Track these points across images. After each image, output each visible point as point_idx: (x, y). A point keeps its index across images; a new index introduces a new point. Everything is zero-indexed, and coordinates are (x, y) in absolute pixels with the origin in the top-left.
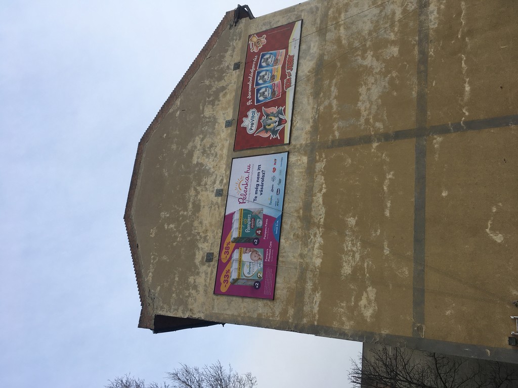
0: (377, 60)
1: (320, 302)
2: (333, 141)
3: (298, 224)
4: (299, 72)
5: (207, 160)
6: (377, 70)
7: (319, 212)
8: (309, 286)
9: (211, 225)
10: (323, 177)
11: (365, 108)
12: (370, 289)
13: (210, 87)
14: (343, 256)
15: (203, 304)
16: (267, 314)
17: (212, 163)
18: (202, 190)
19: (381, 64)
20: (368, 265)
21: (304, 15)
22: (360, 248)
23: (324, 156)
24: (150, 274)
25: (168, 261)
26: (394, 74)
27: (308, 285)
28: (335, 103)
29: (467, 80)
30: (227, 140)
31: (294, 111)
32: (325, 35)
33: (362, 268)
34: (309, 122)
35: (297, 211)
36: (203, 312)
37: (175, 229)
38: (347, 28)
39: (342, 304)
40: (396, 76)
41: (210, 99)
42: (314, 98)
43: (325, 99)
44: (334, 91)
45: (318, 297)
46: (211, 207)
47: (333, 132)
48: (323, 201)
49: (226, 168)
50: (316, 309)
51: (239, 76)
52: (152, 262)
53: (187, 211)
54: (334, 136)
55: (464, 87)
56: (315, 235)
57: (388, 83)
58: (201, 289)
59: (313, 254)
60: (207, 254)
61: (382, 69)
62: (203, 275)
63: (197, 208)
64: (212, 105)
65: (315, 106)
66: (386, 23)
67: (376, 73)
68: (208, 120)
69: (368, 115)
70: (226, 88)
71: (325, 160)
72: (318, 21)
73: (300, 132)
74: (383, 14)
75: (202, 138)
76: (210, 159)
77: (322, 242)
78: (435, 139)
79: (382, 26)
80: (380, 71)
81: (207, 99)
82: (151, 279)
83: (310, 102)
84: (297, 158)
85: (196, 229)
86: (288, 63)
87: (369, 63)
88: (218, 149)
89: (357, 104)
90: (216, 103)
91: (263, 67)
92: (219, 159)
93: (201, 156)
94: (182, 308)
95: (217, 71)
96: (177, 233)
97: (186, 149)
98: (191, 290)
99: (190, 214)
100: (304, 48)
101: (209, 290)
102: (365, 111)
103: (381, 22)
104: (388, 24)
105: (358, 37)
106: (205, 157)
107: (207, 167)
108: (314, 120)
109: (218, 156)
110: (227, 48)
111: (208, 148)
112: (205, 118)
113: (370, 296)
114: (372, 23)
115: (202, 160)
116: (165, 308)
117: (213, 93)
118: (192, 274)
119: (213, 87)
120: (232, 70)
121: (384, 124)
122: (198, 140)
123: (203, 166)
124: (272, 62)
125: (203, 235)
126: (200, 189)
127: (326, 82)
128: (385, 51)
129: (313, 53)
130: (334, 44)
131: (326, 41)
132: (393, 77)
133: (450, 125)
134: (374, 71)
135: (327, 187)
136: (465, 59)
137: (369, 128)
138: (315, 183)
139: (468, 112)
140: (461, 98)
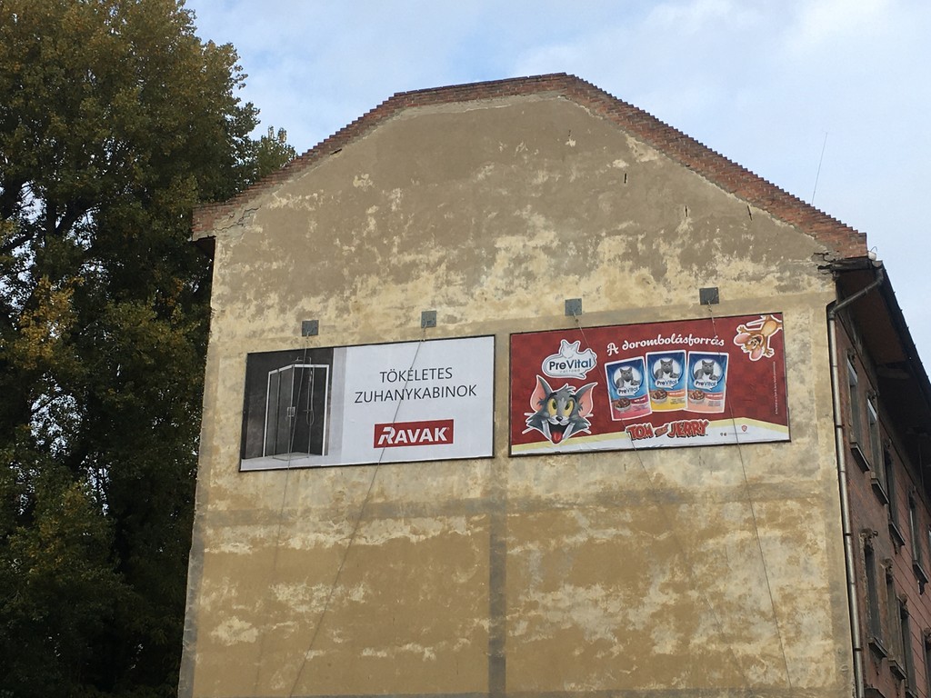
0: (654, 616)
1: (236, 553)
2: (503, 545)
3: (359, 497)
4: (662, 452)
5: (501, 273)
6: (632, 618)
7: (376, 535)
8: (260, 532)
9: (367, 317)
10: (437, 533)
11: (559, 600)
12: (255, 632)
13: (671, 235)
14: (305, 585)
16: (219, 463)
17: (492, 289)
18: (437, 278)
19: (644, 623)
20: (288, 627)
21: (801, 443)
22: (315, 611)
23: (478, 530)
24: (284, 201)
25: (308, 236)
26: (617, 650)
27: (262, 530)
28: (581, 538)
30: (537, 312)
31: (578, 456)
32: (740, 499)
33: (284, 618)
34: (548, 491)
35: (382, 493)
37: (365, 234)
38: (742, 545)
39: (233, 591)
40: (612, 654)
41: (639, 245)
42: (598, 496)
43: (592, 517)
44: (604, 535)
45: (243, 549)
46: (402, 309)
47: (521, 543)
48: (397, 540)
49: (478, 323)
50: (227, 548)
51: (683, 306)
52: (307, 197)
53: (400, 252)
54: (513, 545)
56: (339, 532)
57: (600, 639)
59: (308, 531)
60: (317, 322)
61: (634, 624)
63: (403, 275)
64: (624, 254)
65: (579, 500)
66: (732, 627)
67: (627, 614)
68: (591, 251)
69: (544, 606)
70: (658, 280)
71: (470, 534)
72: (778, 479)
73: (532, 475)
74: (756, 619)
75: (550, 248)
76: (500, 281)
77: (328, 546)
79: (727, 619)
80: (630, 622)
81: (640, 237)
82: (276, 206)
83: (592, 487)
84: (479, 476)
85: (362, 284)
86: (688, 424)
87: (650, 598)
88: (521, 294)
89: (571, 584)
90: (627, 262)
91: (692, 365)
92: (497, 302)
93: (510, 255)
94: (225, 293)
95: (709, 247)
96: (357, 242)
97: (532, 212)
98: (255, 302)
99: (392, 262)
100: (717, 455)
101: (255, 341)
102: (553, 600)
103: (737, 617)
104: (729, 631)
105: (714, 571)
106: (507, 266)
107: (484, 277)
108: (551, 500)
109: (505, 298)
110: (764, 259)
111: (527, 268)
112: (597, 244)
113: (244, 634)
114: (740, 597)
115: (502, 261)
116: (226, 254)
117: (654, 247)
118: (283, 298)
119: (670, 245)
120: (701, 287)
121: (521, 637)
122: (548, 237)
123: (489, 267)
124: (698, 386)
125: (350, 304)
126: (441, 272)
127: (628, 514)
128: (669, 629)
129: (701, 477)
130: (710, 521)
131: (723, 503)
132: (612, 646)
134: (630, 610)
135: (418, 543)
137: (519, 611)
138: (430, 520)
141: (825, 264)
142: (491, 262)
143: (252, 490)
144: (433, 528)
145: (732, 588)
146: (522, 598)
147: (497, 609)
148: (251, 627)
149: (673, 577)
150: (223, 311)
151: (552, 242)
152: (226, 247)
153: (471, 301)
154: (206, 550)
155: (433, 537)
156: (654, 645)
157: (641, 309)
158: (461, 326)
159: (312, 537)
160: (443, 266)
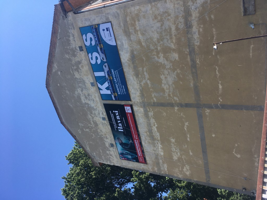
0: (167, 60)
1: (167, 167)
2: (154, 103)
5: (90, 102)
7: (157, 134)
9: (107, 132)
11: (167, 88)
13: (70, 60)
14: (172, 153)
16: (146, 168)
17: (94, 104)
18: (95, 117)
20: (184, 158)
21: (110, 18)
22: (179, 151)
23: (151, 109)
25: (93, 144)
26: (179, 71)
27: (160, 161)
28: (149, 82)
29: (220, 82)
30: (96, 93)
31: (127, 83)
32: (129, 36)
33: (182, 158)
35: (146, 132)
36: (119, 164)
37: (90, 132)
39: (176, 169)
40: (180, 73)
41: (75, 68)
42: (137, 77)
43: (142, 79)
44: (147, 75)
45: (165, 165)
46: (103, 125)
47: (153, 98)
48: (157, 130)
49: (102, 108)
50: (166, 169)
53: (91, 124)
54: (154, 100)
55: (219, 86)
56: (157, 143)
57: (176, 76)
58: (114, 156)
60: (110, 144)
62: (112, 151)
63: (96, 124)
65: (139, 82)
68: (79, 80)
69: (169, 92)
70: (81, 63)
71: (153, 111)
73: (134, 95)
74: (164, 27)
76: (92, 102)
77: (162, 146)
78: (206, 110)
79: (165, 37)
80: (170, 67)
81: (73, 68)
82: (89, 149)
83: (135, 79)
84: (138, 108)
85: (100, 133)
87: (162, 61)
88: (93, 97)
89: (162, 85)
90: (79, 71)
92: (96, 103)
93: (85, 100)
94: (109, 162)
95: (70, 50)
96: (92, 133)
97: (75, 94)
98: (110, 156)
99: (94, 126)
100: (119, 44)
101: (118, 157)
102: (167, 90)
103: (164, 34)
104: (169, 36)
105: (151, 42)
107: (92, 106)
108: (140, 90)
109: (95, 101)
110: (68, 34)
112: (77, 79)
113: (187, 168)
114: (158, 33)
115: (87, 101)
117: (74, 64)
118: (107, 150)
119: (72, 60)
120: (79, 51)
121: (178, 99)
122: (79, 90)
123: (89, 105)
125: (105, 136)
127: (140, 69)
128: (170, 55)
129: (126, 48)
130: (137, 44)
131: (132, 41)
132: (178, 73)
133: (213, 104)
134: (167, 67)
135: (157, 125)
136: (218, 69)
137: (171, 99)
138: (151, 121)
139: (222, 100)
140: (217, 92)
141: (65, 16)
142: (88, 104)
143: (151, 162)
144: (153, 121)
145: (156, 36)
146: (168, 98)
147: (172, 105)
148: (185, 166)
149: (155, 55)
150: (113, 163)
151: (80, 90)
152: (100, 161)
153: (98, 109)
154: (167, 174)
155: (155, 121)
156: (176, 60)
157: (88, 67)
158: (103, 111)
159: (160, 150)
160: (92, 115)
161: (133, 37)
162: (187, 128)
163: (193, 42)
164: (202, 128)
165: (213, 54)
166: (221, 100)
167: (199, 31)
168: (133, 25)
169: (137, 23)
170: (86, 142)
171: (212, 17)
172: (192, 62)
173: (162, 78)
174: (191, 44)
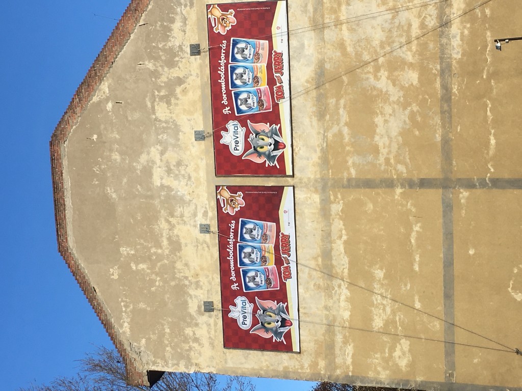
0: (394, 85)
1: (353, 354)
2: (349, 180)
3: (317, 274)
4: (292, 79)
5: (176, 182)
6: (395, 98)
7: (342, 263)
8: (339, 338)
9: (202, 269)
10: (341, 222)
11: (384, 144)
12: (403, 341)
13: (155, 74)
14: (373, 309)
15: (212, 358)
16: (294, 366)
17: (186, 188)
18: (178, 223)
19: (399, 91)
20: (400, 319)
22: (390, 302)
23: (339, 196)
25: (149, 309)
26: (415, 108)
27: (338, 337)
28: (346, 130)
29: (493, 131)
30: (202, 159)
31: (294, 132)
32: (322, 31)
33: (394, 322)
34: (315, 151)
35: (315, 259)
36: (213, 367)
37: (149, 271)
38: (352, 30)
39: (376, 356)
40: (418, 111)
41: (162, 94)
42: (319, 120)
43: (332, 124)
44: (344, 116)
45: (350, 349)
46: (198, 246)
47: (348, 169)
48: (345, 249)
50: (349, 361)
51: (201, 67)
52: (124, 309)
53: (161, 247)
54: (349, 174)
55: (490, 139)
56: (339, 286)
57: (409, 119)
58: (205, 341)
59: (339, 306)
60: (205, 303)
61: (400, 97)
62: (205, 327)
63: (176, 246)
64: (167, 103)
65: (322, 132)
66: (401, 36)
67: (393, 101)
68: (164, 125)
69: (388, 154)
70: (184, 82)
71: (342, 201)
73: (305, 162)
74: (397, 21)
75: (162, 151)
76: (182, 183)
77: (349, 294)
78: (462, 193)
79: (397, 39)
80: (398, 99)
81: (156, 93)
82: (128, 330)
83: (314, 124)
84: (306, 196)
85: (181, 272)
86: (274, 63)
87: (383, 87)
88: (190, 170)
89: (374, 137)
90: (172, 101)
91: (238, 61)
92: (195, 184)
93: (165, 177)
94: (184, 363)
95: (164, 50)
96: (153, 276)
97: (138, 162)
98: (191, 343)
99: (168, 253)
100: (295, 45)
101: (216, 343)
102: (384, 148)
103: (395, 33)
104: (404, 38)
105: (367, 47)
106: (172, 179)
107: (179, 193)
108: (321, 149)
109: (193, 179)
110: (173, 15)
111: (174, 166)
112: (160, 121)
113: (404, 348)
114: (383, 31)
115: (167, 181)
116: (159, 363)
117: (163, 84)
118: (189, 325)
119: (162, 75)
120: (189, 55)
121: (407, 168)
122: (155, 152)
123: (173, 190)
124: (251, 57)
125: (193, 280)
126: (175, 221)
127: (331, 101)
128: (402, 75)
129: (308, 55)
130: (336, 49)
131: (324, 42)
132: (413, 111)
133: (476, 179)
134: (391, 100)
135: (347, 235)
136: (490, 106)
137: (391, 170)
138: (333, 227)
139: (493, 168)
140: (486, 151)
142: (169, 188)
143: (312, 344)
144: (338, 225)
145: (378, 36)
146: (383, 168)
147: (389, 184)
148: (400, 344)
149: (370, 72)
150: (196, 364)
151: (157, 150)
152: (154, 363)
153: (194, 201)
154: (350, 374)
155: (344, 225)
156: (412, 84)
157: (202, 93)
158: (209, 208)
159: (343, 304)
160: (171, 219)
161: (329, 34)
162: (417, 239)
163: (449, 52)
164: (449, 236)
165: (483, 76)
166: (492, 170)
167: (462, 33)
168: (335, 11)
169: (343, 7)
170: (126, 306)
171: (488, 11)
172: (445, 91)
173: (379, 121)
174: (445, 56)
